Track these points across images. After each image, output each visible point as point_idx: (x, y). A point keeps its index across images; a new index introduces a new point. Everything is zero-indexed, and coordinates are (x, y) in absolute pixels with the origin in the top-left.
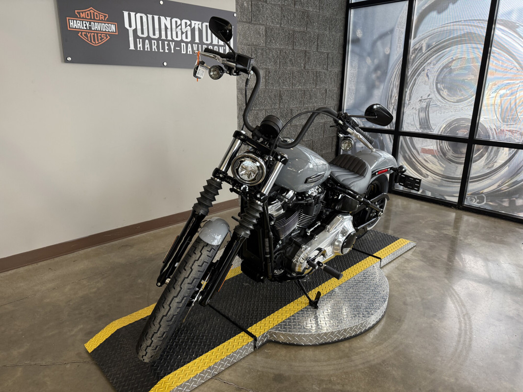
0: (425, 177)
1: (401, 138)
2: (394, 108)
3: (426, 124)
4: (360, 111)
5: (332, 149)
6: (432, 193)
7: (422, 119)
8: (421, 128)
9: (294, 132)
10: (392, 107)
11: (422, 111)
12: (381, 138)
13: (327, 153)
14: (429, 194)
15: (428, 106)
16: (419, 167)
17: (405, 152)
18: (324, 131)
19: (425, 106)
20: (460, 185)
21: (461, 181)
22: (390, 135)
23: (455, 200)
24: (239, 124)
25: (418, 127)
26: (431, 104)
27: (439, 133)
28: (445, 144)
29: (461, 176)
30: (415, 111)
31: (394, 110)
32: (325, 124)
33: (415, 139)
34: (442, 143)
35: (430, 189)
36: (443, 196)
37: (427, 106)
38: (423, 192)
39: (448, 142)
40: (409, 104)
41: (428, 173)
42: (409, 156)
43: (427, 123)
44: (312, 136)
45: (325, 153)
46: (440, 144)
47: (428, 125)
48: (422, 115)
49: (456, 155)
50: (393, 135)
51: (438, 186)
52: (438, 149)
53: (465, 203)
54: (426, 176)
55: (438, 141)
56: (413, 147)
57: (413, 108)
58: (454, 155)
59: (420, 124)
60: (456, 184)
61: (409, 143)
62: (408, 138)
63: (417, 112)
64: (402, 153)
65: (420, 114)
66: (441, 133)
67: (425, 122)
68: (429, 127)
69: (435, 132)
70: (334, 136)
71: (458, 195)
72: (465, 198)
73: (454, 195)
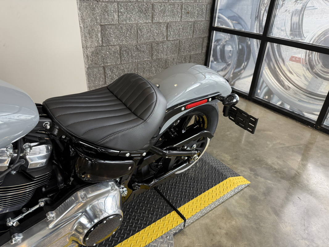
0: (286, 89)
1: (269, 44)
2: (265, 10)
3: (297, 30)
4: (232, 11)
5: (202, 50)
6: (290, 107)
7: (294, 24)
8: (291, 34)
9: (157, 30)
10: (264, 8)
11: (295, 14)
12: (249, 43)
13: (196, 54)
14: (287, 107)
15: (304, 8)
16: (282, 78)
17: (270, 60)
18: (193, 32)
19: (300, 9)
20: (323, 104)
21: (325, 99)
22: (258, 40)
23: (315, 118)
24: (81, 17)
25: (289, 32)
26: (308, 5)
27: (311, 43)
28: (315, 55)
29: (326, 94)
30: (288, 13)
31: (265, 12)
32: (194, 23)
33: (283, 47)
34: (312, 53)
35: (289, 103)
36: (301, 111)
37: (302, 8)
38: (282, 104)
39: (319, 53)
40: (282, 5)
41: (291, 85)
42: (274, 65)
43: (299, 28)
44: (179, 35)
45: (194, 55)
46: (309, 56)
47: (299, 32)
48: (296, 19)
49: (326, 70)
50: (261, 41)
51: (299, 101)
52: (306, 61)
53: (325, 124)
54: (288, 88)
55: (308, 51)
56: (279, 56)
57: (286, 11)
58: (323, 69)
59: (291, 30)
60: (319, 101)
61: (276, 50)
62: (275, 45)
63: (290, 15)
64: (267, 61)
65: (293, 17)
66: (313, 42)
67: (297, 28)
68: (300, 35)
69: (307, 40)
70: (205, 37)
71: (318, 113)
72: (326, 118)
73: (314, 113)
